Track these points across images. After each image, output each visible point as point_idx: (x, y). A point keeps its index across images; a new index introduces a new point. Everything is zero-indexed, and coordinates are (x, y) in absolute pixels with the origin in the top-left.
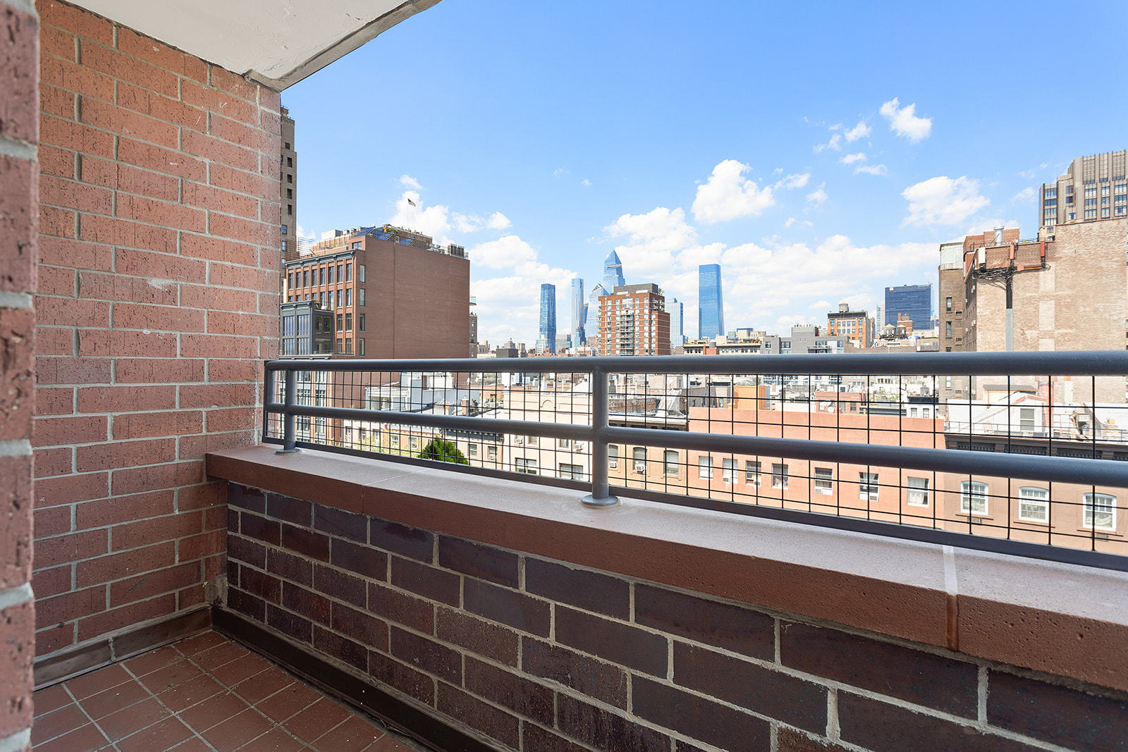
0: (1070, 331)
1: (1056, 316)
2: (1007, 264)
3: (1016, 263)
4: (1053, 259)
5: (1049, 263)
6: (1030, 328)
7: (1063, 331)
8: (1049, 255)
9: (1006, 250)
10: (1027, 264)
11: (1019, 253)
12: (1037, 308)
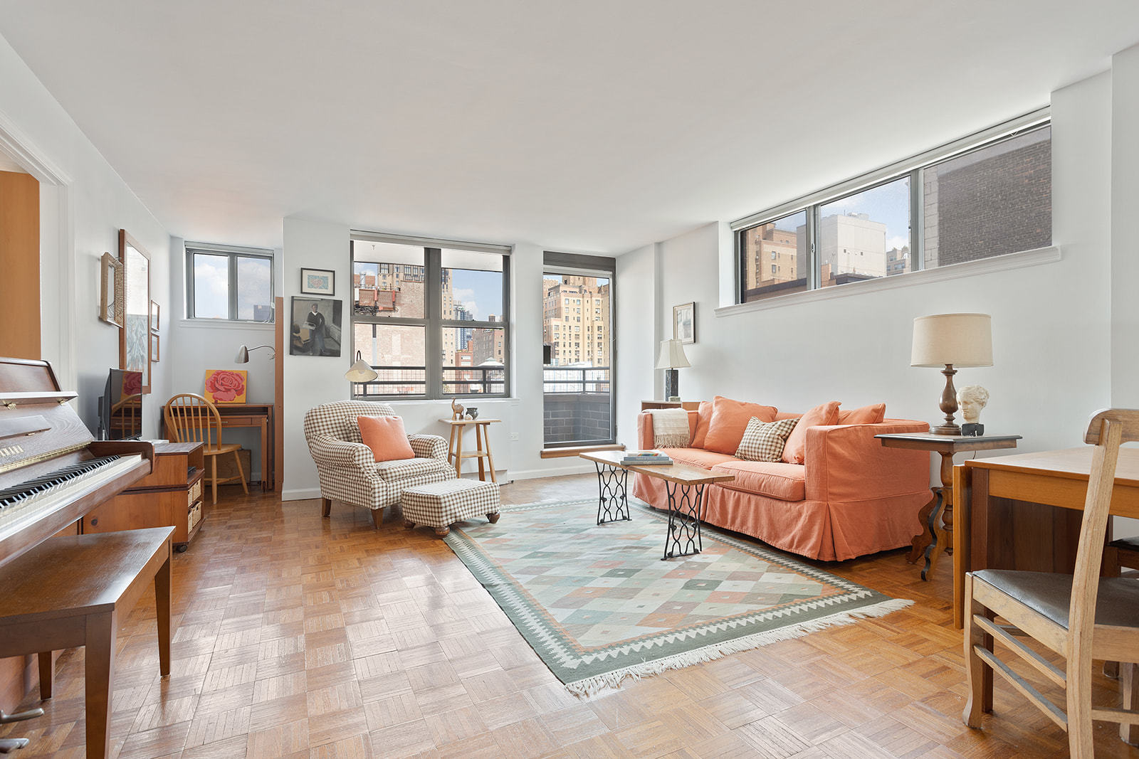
0: (410, 357)
1: (401, 345)
2: (372, 304)
3: (378, 304)
4: (400, 305)
5: (398, 307)
6: (387, 353)
7: (405, 356)
8: (397, 302)
9: (372, 293)
10: (385, 306)
11: (380, 297)
12: (391, 339)
